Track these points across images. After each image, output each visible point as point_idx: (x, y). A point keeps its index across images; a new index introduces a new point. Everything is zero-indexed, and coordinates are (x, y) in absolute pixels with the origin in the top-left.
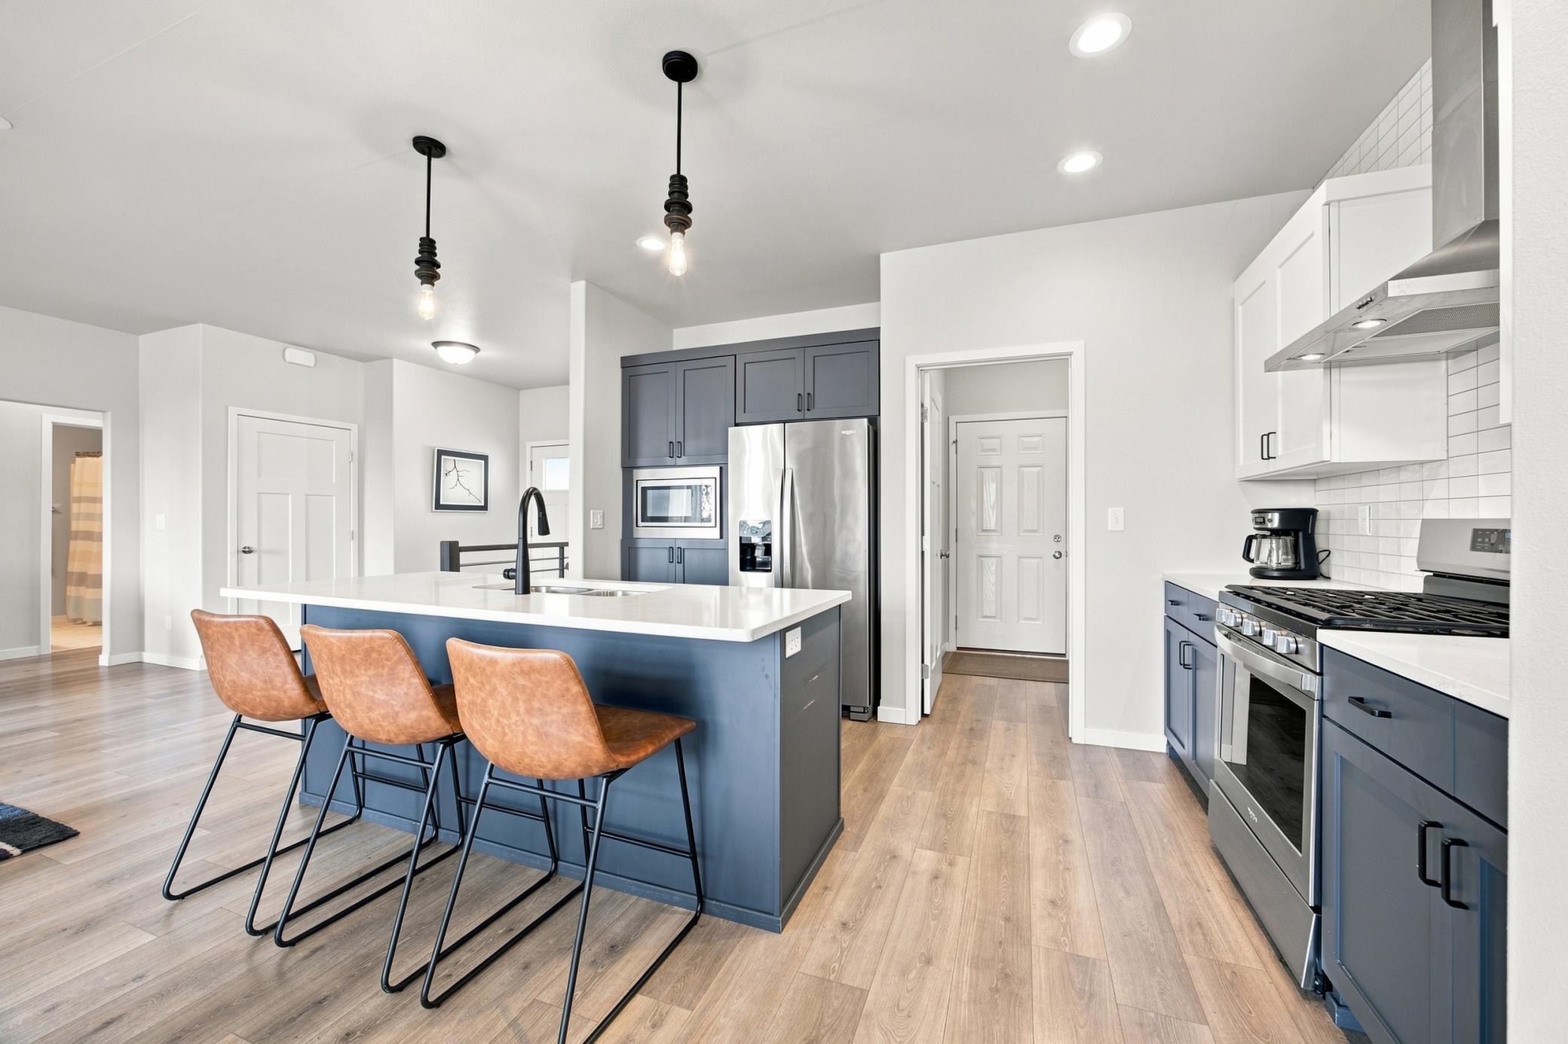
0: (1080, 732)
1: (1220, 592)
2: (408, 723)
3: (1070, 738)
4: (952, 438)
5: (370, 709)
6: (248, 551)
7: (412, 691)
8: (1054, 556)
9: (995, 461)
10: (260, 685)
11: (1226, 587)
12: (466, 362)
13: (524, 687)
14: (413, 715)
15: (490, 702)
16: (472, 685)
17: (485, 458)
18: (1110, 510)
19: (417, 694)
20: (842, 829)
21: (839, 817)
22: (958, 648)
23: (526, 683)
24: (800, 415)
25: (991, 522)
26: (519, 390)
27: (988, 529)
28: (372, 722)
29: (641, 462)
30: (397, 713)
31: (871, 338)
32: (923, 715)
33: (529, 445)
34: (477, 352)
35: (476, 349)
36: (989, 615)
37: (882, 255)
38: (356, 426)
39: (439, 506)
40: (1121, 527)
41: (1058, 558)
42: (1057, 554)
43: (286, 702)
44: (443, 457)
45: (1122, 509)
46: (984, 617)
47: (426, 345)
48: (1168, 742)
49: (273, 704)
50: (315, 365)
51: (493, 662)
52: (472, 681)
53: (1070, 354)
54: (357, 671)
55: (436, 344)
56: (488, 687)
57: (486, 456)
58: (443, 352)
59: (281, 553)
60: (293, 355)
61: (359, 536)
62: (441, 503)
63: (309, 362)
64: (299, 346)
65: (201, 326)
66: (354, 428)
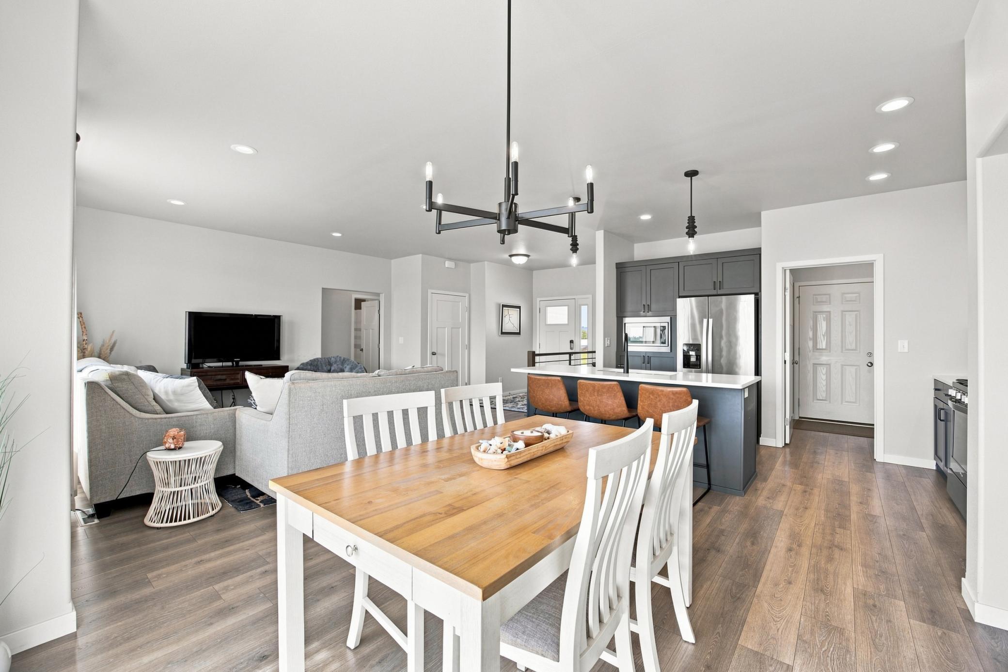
0: (880, 455)
1: (953, 382)
2: (617, 412)
3: (875, 460)
4: (797, 295)
5: (605, 407)
6: (434, 354)
7: (620, 401)
8: (868, 365)
9: (825, 308)
10: (556, 399)
11: (957, 380)
12: (524, 263)
13: (673, 399)
14: (619, 409)
15: (659, 403)
16: (652, 398)
17: (519, 307)
18: (899, 341)
19: (622, 402)
20: (757, 476)
21: (755, 471)
22: (800, 417)
23: (673, 397)
24: (715, 292)
25: (822, 344)
26: (532, 271)
27: (821, 348)
28: (605, 410)
29: (626, 314)
30: (615, 408)
31: (756, 253)
32: (785, 444)
33: (538, 299)
34: (528, 257)
35: (528, 256)
36: (821, 398)
37: (762, 212)
38: (468, 294)
39: (502, 333)
40: (906, 350)
41: (870, 366)
42: (869, 364)
43: (563, 406)
44: (504, 308)
45: (907, 341)
46: (818, 400)
47: (506, 256)
48: (937, 464)
49: (559, 406)
50: (455, 268)
51: (662, 391)
52: (651, 397)
53: (875, 261)
54: (603, 395)
55: (511, 256)
56: (658, 399)
57: (520, 307)
58: (514, 259)
59: (444, 355)
60: (448, 264)
61: (469, 347)
62: (503, 331)
63: (453, 266)
64: (450, 259)
65: (421, 255)
66: (467, 295)
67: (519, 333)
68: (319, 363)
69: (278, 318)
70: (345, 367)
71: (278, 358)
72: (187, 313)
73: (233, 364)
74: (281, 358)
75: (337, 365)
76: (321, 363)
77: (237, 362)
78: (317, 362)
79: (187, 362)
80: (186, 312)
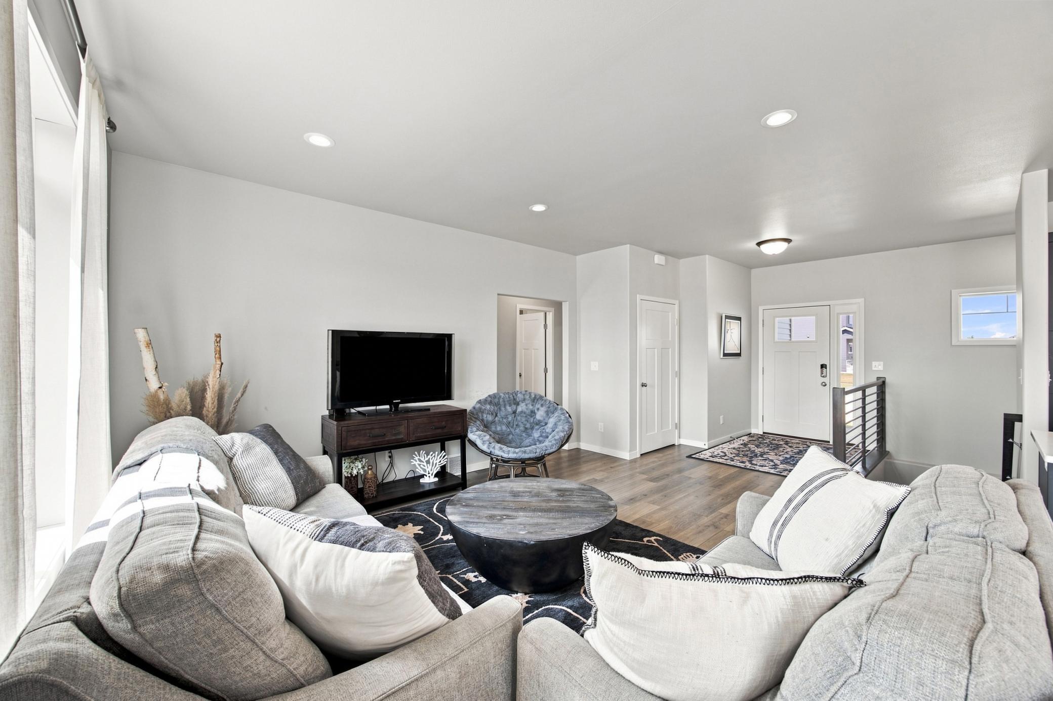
6: (644, 385)
12: (777, 252)
26: (751, 269)
33: (761, 309)
34: (789, 243)
35: (788, 241)
39: (725, 355)
44: (726, 320)
47: (752, 245)
50: (665, 264)
55: (759, 244)
57: (741, 318)
58: (764, 247)
59: (653, 387)
60: (658, 259)
61: (679, 374)
62: (725, 352)
63: (663, 263)
64: (661, 253)
65: (628, 245)
66: (677, 302)
67: (739, 355)
68: (501, 400)
69: (449, 337)
70: (538, 409)
71: (449, 397)
72: (330, 332)
73: (391, 407)
74: (453, 397)
75: (526, 405)
76: (504, 401)
77: (397, 405)
78: (499, 399)
79: (330, 408)
80: (328, 330)
